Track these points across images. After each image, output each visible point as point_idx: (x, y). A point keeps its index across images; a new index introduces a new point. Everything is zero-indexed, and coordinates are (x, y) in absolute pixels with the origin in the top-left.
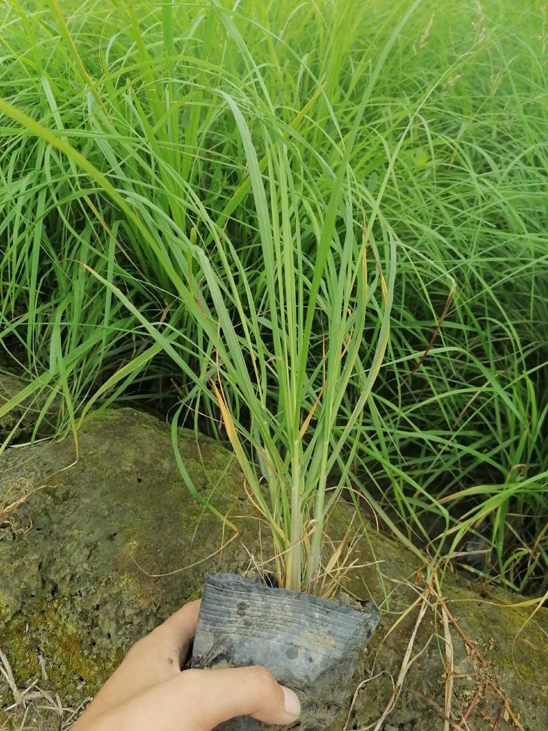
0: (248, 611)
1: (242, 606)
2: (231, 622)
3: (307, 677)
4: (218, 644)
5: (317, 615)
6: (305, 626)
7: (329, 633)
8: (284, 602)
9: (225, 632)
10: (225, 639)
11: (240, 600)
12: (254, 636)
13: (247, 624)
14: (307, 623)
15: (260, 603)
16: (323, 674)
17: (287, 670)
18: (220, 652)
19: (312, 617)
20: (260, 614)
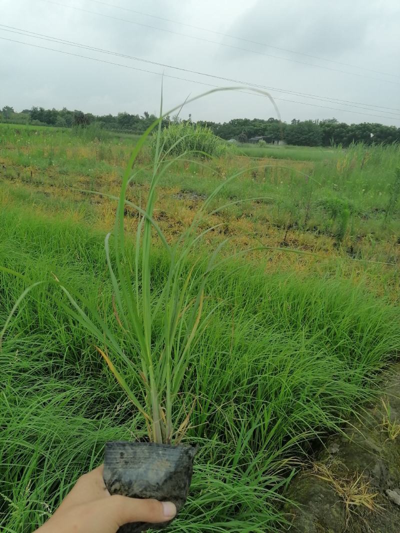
0: (125, 456)
1: (122, 454)
2: (118, 463)
3: (158, 484)
4: (114, 474)
5: (160, 452)
6: (155, 459)
7: (167, 460)
8: (143, 449)
9: (116, 468)
10: (116, 472)
11: (120, 451)
12: (131, 468)
13: (126, 463)
14: (157, 457)
15: (130, 451)
16: (166, 481)
17: (147, 481)
18: (115, 478)
19: (159, 454)
20: (131, 456)
